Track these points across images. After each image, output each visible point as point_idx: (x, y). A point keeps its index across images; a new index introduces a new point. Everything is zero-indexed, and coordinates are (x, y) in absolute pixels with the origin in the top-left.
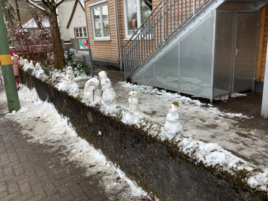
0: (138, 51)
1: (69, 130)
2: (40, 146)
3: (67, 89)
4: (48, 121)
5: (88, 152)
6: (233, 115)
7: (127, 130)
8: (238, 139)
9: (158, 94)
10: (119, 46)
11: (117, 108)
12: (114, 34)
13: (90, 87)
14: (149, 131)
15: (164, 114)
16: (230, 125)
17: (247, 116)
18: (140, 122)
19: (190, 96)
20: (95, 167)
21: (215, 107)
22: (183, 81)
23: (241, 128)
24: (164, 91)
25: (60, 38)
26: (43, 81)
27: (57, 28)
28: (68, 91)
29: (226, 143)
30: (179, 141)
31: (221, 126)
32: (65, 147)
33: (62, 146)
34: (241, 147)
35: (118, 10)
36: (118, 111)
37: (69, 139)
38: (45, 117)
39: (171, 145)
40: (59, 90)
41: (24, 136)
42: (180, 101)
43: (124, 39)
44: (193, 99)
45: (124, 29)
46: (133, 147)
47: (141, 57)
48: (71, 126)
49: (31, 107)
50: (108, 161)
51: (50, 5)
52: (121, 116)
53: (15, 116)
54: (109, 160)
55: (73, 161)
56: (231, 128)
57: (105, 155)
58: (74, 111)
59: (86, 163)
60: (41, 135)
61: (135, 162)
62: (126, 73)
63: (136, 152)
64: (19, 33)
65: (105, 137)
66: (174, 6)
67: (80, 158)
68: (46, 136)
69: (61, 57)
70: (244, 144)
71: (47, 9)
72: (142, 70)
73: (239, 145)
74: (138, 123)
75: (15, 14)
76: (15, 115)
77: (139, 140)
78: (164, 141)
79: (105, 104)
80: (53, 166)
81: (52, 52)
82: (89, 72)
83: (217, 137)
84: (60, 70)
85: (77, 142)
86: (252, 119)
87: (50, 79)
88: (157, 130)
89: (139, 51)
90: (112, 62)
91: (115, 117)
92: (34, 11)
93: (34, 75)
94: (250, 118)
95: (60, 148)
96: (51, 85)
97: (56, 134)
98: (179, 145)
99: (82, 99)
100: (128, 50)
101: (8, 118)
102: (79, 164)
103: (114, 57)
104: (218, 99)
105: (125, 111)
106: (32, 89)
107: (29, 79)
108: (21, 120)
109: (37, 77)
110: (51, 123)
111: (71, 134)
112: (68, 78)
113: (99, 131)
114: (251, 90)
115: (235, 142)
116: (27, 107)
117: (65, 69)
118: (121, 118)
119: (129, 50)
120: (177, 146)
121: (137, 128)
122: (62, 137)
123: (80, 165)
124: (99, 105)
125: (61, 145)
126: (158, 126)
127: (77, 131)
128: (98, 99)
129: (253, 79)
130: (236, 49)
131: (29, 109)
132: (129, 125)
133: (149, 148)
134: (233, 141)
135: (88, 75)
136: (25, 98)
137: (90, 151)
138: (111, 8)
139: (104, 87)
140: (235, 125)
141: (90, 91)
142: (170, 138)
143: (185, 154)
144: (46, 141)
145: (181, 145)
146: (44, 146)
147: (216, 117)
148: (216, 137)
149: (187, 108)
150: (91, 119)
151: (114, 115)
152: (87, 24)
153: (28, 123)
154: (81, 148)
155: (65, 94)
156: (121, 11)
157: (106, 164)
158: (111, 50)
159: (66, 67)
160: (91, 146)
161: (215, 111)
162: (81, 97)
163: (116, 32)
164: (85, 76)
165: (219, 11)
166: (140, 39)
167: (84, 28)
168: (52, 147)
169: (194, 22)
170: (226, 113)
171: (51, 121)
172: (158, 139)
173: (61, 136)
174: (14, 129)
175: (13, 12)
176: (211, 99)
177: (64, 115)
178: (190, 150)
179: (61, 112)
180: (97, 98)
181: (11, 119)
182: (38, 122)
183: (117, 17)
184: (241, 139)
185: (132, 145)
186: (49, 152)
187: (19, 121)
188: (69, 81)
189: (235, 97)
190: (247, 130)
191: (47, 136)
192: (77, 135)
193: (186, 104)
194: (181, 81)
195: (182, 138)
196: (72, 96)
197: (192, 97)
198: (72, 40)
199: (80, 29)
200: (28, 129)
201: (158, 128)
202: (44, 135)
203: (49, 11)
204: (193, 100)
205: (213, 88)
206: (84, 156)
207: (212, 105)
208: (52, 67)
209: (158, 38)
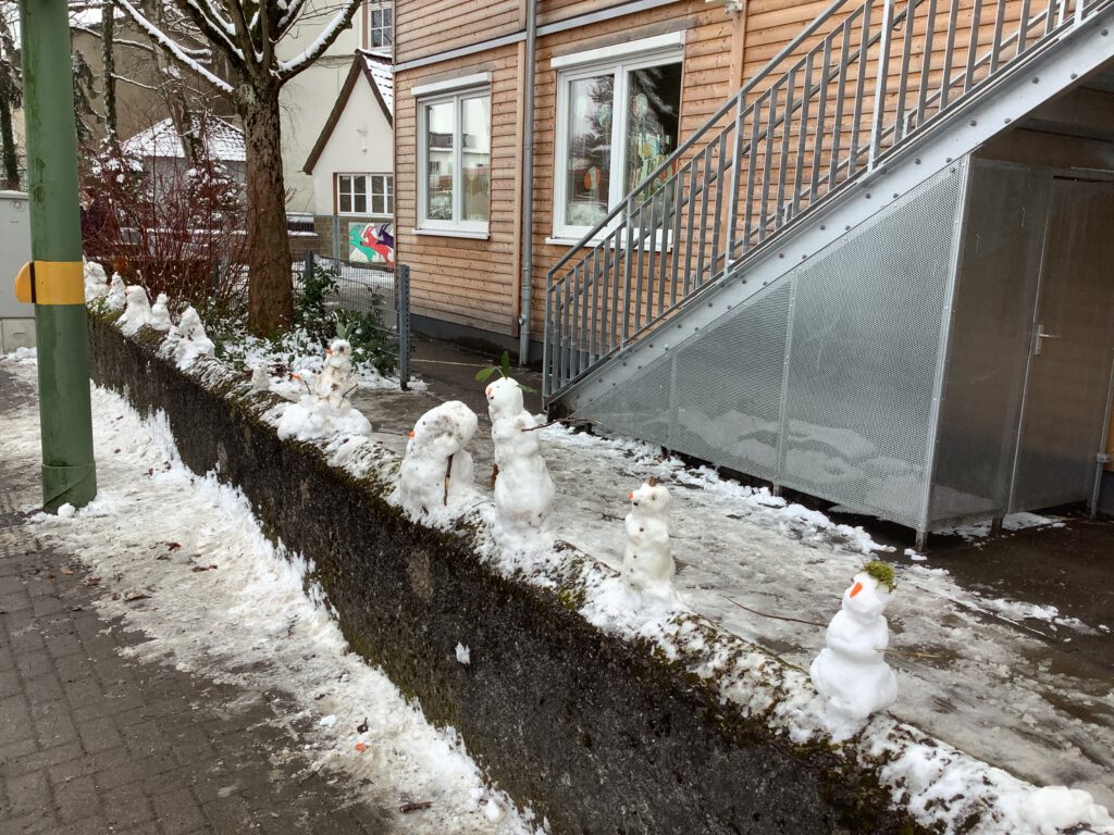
0: (611, 294)
1: (308, 616)
2: (177, 680)
3: (320, 435)
4: (215, 567)
5: (394, 734)
6: (1018, 610)
7: (611, 660)
8: (1054, 725)
9: (683, 485)
10: (521, 266)
11: (559, 549)
12: (506, 216)
13: (436, 441)
14: (725, 682)
15: (717, 578)
16: (1014, 658)
17: (1083, 620)
18: (677, 633)
19: (823, 506)
20: (428, 814)
21: (939, 568)
22: (796, 439)
23: (1063, 675)
24: (712, 475)
25: (283, 210)
26: (209, 388)
27: (276, 167)
28: (325, 445)
29: (1006, 742)
30: (887, 756)
31: (973, 659)
32: (289, 696)
33: (275, 691)
34: (1073, 764)
35: (533, 120)
36: (566, 563)
37: (306, 658)
38: (200, 544)
39: (846, 772)
40: (282, 434)
41: (106, 626)
42: (781, 523)
43: (548, 240)
44: (839, 518)
45: (550, 200)
46: (634, 746)
47: (620, 319)
48: (318, 598)
49: (140, 496)
50: (490, 787)
51: (258, 73)
52: (578, 589)
53: (68, 527)
54: (495, 784)
55: (328, 773)
56: (1021, 673)
57: (474, 759)
58: (341, 533)
59: (388, 787)
60: (183, 627)
61: (636, 820)
62: (549, 381)
63: (644, 774)
64: (105, 172)
65: (486, 676)
66: (784, 124)
67: (359, 761)
68: (203, 634)
69: (277, 287)
70: (1084, 752)
71: (244, 90)
72: (621, 375)
73: (1063, 755)
74: (666, 637)
75: (94, 95)
76: (70, 525)
77: (666, 719)
78: (804, 745)
79: (503, 525)
80: (234, 787)
81: (245, 263)
82: (390, 362)
83: (960, 707)
84: (268, 342)
85: (345, 676)
86: (1104, 637)
87: (243, 383)
88: (765, 684)
89: (616, 293)
90: (485, 327)
91: (547, 589)
92: (175, 91)
93: (167, 357)
94: (1093, 632)
95: (268, 699)
96: (245, 410)
97: (249, 631)
98: (888, 773)
99: (391, 487)
100: (568, 288)
101: (38, 537)
102: (353, 789)
103: (496, 307)
104: (949, 531)
105: (596, 567)
106: (150, 415)
107: (142, 370)
108: (94, 550)
109: (183, 368)
110: (230, 577)
111: (316, 638)
112: (329, 390)
113: (460, 646)
114: (1085, 502)
115: (1045, 740)
116: (125, 491)
117: (290, 339)
118: (581, 598)
119: (573, 284)
120: (875, 780)
121: (664, 658)
122: (278, 650)
123: (359, 795)
124: (472, 527)
125: (270, 685)
126: (769, 663)
127: (345, 627)
128: (464, 496)
129: (1095, 458)
130: (1037, 329)
131: (130, 501)
132: (620, 639)
133: (722, 765)
134: (1032, 731)
135: (383, 375)
136: (117, 451)
137: (404, 731)
138: (502, 109)
139: (507, 448)
140: (1034, 657)
141: (433, 458)
142: (840, 734)
143: (920, 827)
144: (206, 659)
145: (899, 778)
146: (193, 684)
147: (947, 613)
148: (955, 708)
149: (815, 559)
150: (422, 581)
151: (543, 582)
152: (396, 164)
153: (124, 568)
154: (362, 708)
155: (309, 457)
156: (547, 125)
157: (483, 801)
158: (485, 276)
159: (293, 332)
160: (407, 704)
161: (941, 587)
162: (383, 476)
163: (516, 206)
164: (373, 377)
165: (985, 163)
166: (624, 246)
167: (373, 178)
168: (230, 691)
169: (868, 197)
170: (988, 598)
171: (228, 565)
172: (774, 729)
173: (271, 640)
174: (61, 587)
175: (90, 88)
176: (921, 528)
177: (293, 546)
178: (947, 809)
179: (279, 531)
180: (462, 493)
181: (51, 542)
182: (169, 567)
183: (527, 146)
184: (1068, 728)
185: (625, 738)
186: (220, 718)
187: (85, 555)
188: (334, 402)
189: (1016, 527)
190: (1088, 687)
191: (211, 637)
192: (345, 644)
193: (810, 538)
194: (790, 437)
195: (901, 741)
196: (341, 469)
197: (834, 509)
198: (321, 220)
199: (360, 183)
200: (123, 597)
201: (771, 672)
202: (195, 630)
203: (250, 97)
204: (837, 523)
205: (932, 481)
206: (376, 754)
207: (924, 558)
208: (237, 326)
209: (702, 248)
